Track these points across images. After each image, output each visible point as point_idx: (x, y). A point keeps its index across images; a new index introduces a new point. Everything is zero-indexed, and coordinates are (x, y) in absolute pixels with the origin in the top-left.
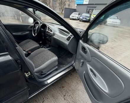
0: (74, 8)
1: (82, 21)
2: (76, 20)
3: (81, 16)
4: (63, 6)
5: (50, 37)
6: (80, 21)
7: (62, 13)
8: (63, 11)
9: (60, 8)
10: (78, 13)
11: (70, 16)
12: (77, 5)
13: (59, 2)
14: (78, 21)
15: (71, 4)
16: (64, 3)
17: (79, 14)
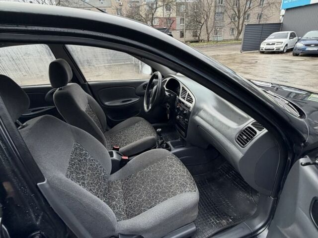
0: (276, 22)
1: (301, 56)
2: (282, 52)
3: (299, 40)
4: (241, 22)
5: (184, 119)
6: (297, 55)
7: (237, 39)
8: (239, 33)
9: (233, 27)
10: (289, 32)
11: (260, 45)
12: (287, 10)
13: (232, 12)
14: (289, 57)
15: (266, 12)
16: (245, 13)
17: (292, 36)
